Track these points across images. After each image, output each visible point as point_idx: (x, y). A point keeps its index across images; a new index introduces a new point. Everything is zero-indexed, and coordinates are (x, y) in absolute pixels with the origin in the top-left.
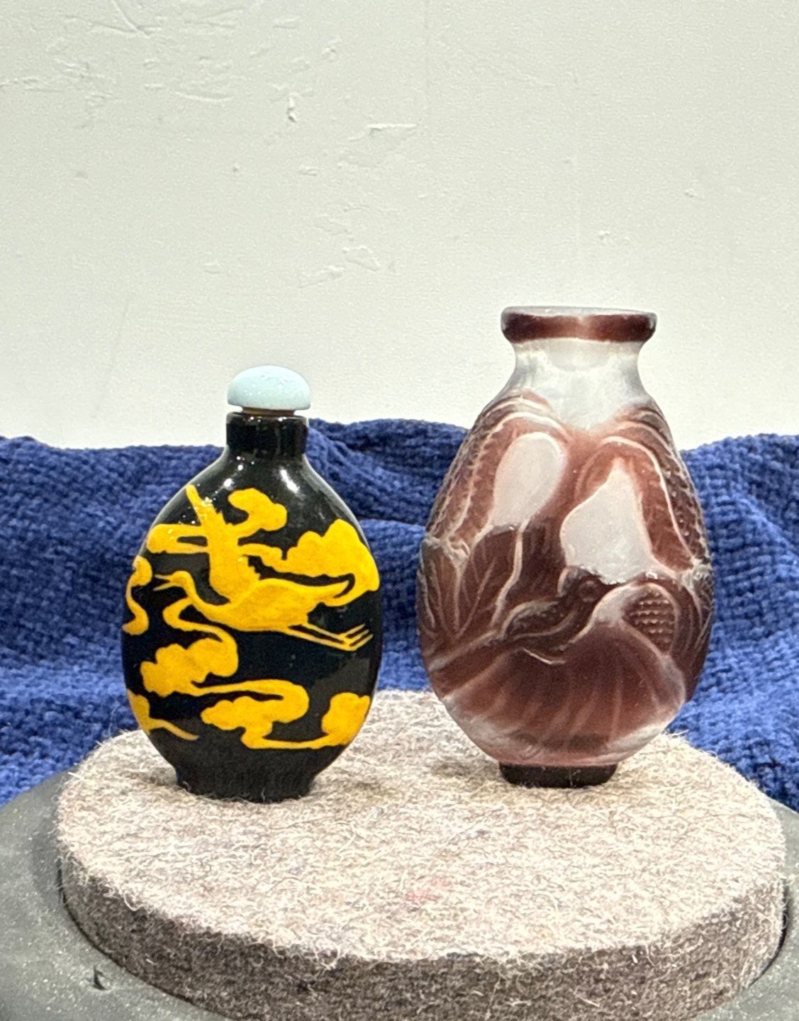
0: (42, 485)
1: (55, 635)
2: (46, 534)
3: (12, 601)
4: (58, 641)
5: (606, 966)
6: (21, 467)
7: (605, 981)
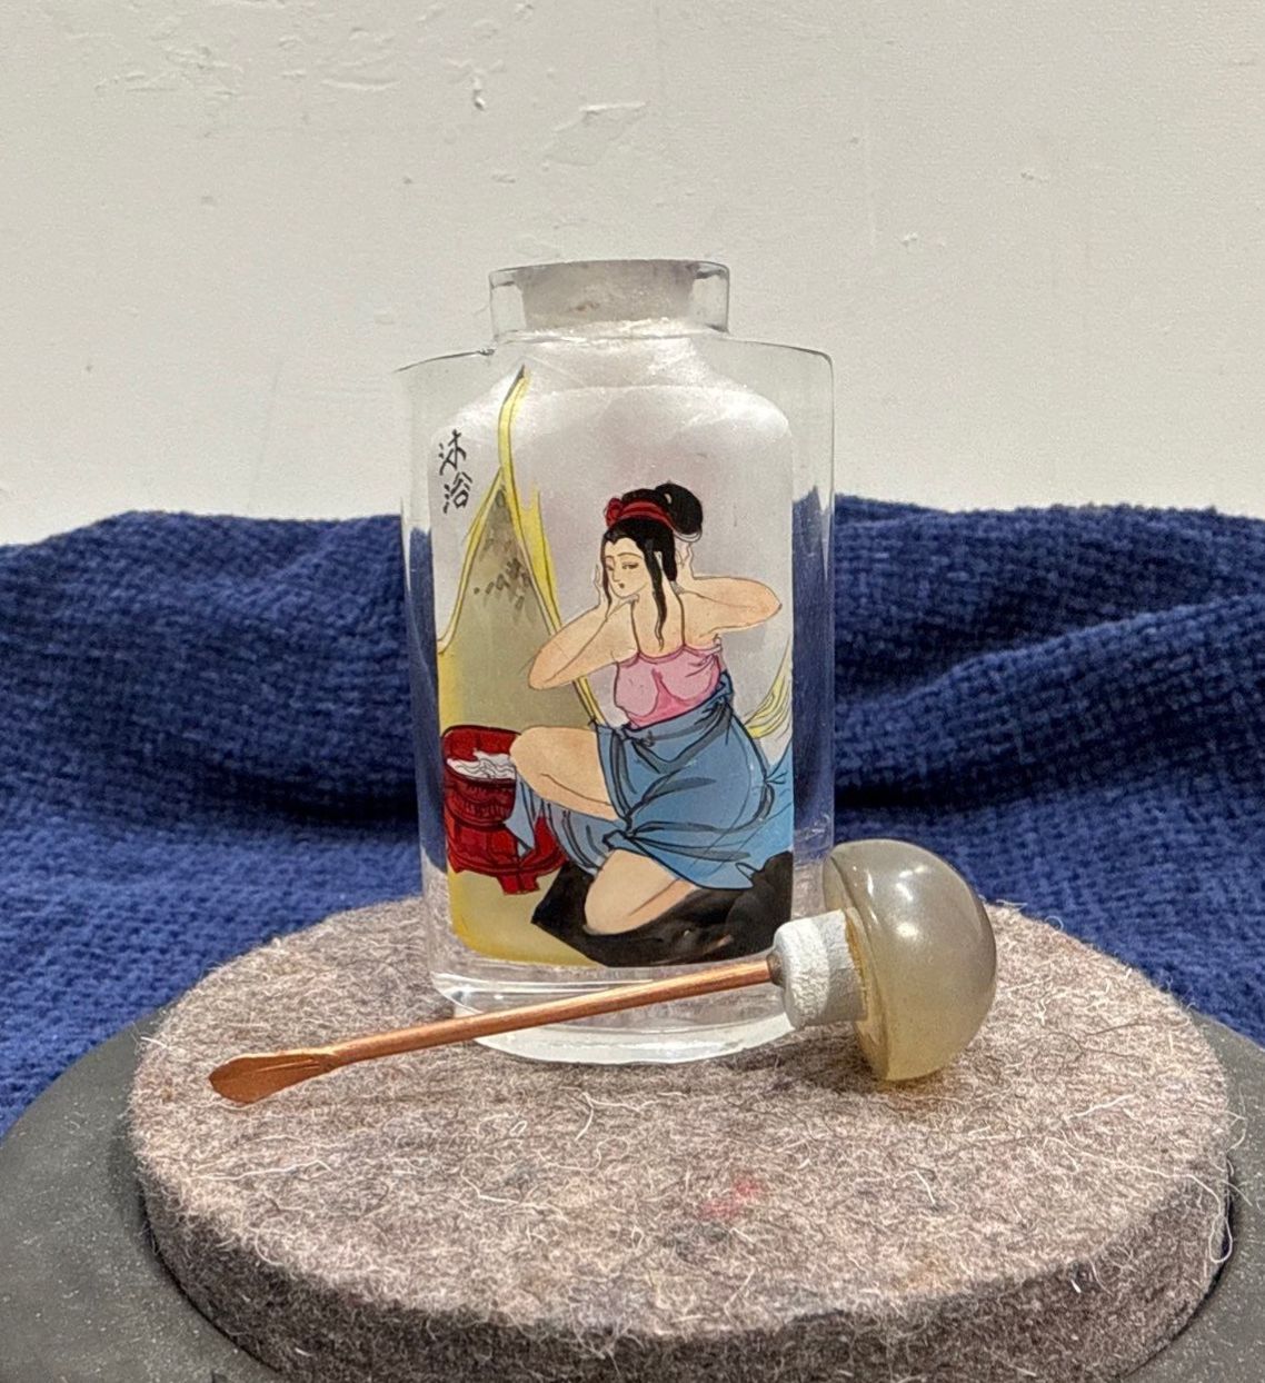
5: (1036, 1305)
7: (1033, 1329)
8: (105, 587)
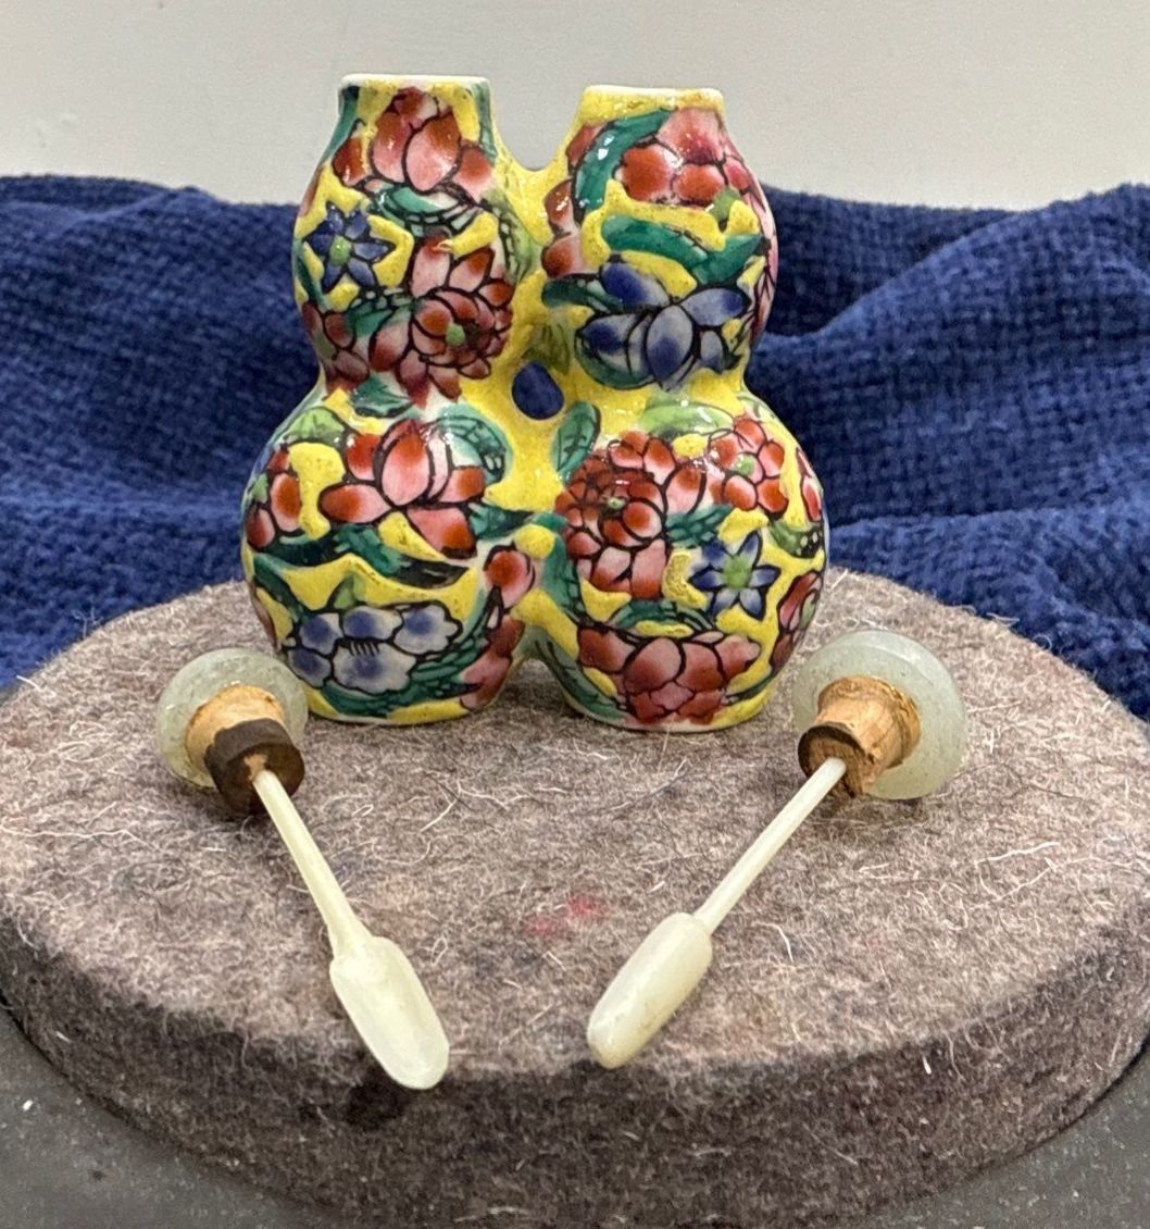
0: (197, 248)
1: (202, 445)
2: (195, 309)
3: (147, 398)
4: (205, 453)
5: (873, 1082)
6: (171, 222)
7: (870, 1107)
8: (144, 286)
